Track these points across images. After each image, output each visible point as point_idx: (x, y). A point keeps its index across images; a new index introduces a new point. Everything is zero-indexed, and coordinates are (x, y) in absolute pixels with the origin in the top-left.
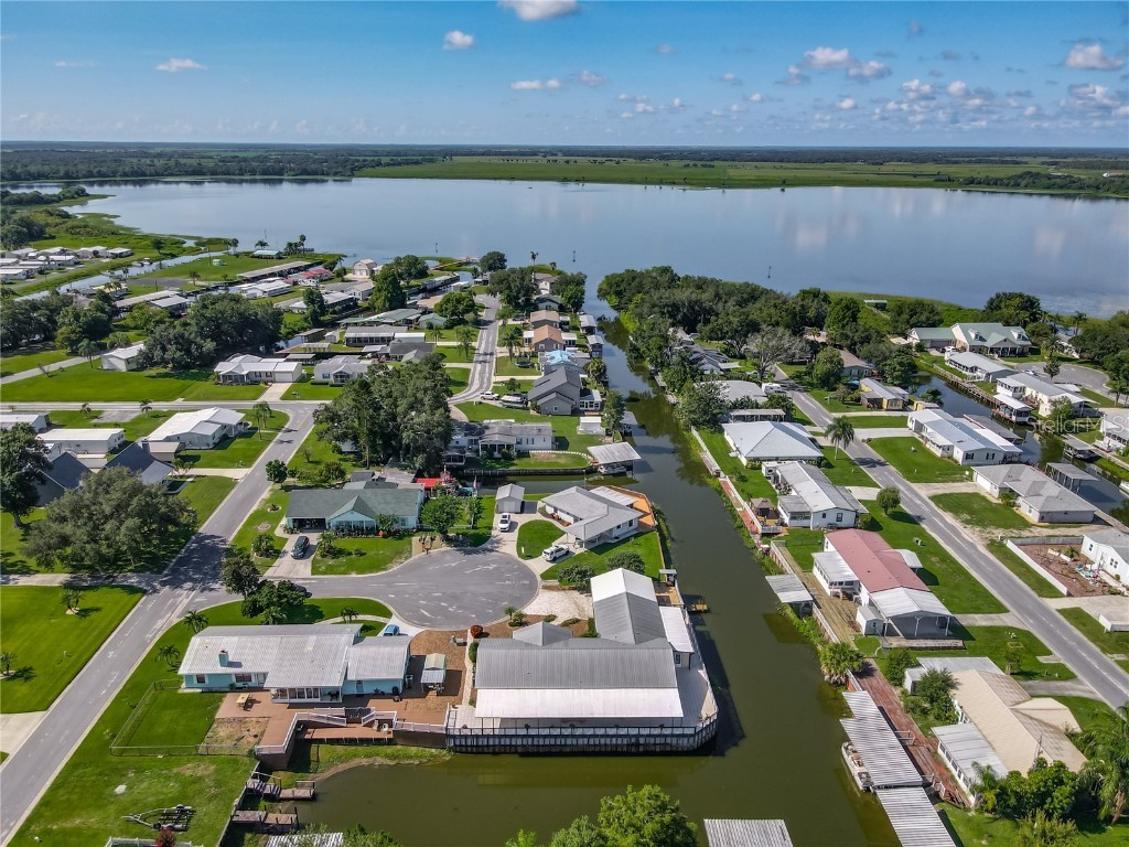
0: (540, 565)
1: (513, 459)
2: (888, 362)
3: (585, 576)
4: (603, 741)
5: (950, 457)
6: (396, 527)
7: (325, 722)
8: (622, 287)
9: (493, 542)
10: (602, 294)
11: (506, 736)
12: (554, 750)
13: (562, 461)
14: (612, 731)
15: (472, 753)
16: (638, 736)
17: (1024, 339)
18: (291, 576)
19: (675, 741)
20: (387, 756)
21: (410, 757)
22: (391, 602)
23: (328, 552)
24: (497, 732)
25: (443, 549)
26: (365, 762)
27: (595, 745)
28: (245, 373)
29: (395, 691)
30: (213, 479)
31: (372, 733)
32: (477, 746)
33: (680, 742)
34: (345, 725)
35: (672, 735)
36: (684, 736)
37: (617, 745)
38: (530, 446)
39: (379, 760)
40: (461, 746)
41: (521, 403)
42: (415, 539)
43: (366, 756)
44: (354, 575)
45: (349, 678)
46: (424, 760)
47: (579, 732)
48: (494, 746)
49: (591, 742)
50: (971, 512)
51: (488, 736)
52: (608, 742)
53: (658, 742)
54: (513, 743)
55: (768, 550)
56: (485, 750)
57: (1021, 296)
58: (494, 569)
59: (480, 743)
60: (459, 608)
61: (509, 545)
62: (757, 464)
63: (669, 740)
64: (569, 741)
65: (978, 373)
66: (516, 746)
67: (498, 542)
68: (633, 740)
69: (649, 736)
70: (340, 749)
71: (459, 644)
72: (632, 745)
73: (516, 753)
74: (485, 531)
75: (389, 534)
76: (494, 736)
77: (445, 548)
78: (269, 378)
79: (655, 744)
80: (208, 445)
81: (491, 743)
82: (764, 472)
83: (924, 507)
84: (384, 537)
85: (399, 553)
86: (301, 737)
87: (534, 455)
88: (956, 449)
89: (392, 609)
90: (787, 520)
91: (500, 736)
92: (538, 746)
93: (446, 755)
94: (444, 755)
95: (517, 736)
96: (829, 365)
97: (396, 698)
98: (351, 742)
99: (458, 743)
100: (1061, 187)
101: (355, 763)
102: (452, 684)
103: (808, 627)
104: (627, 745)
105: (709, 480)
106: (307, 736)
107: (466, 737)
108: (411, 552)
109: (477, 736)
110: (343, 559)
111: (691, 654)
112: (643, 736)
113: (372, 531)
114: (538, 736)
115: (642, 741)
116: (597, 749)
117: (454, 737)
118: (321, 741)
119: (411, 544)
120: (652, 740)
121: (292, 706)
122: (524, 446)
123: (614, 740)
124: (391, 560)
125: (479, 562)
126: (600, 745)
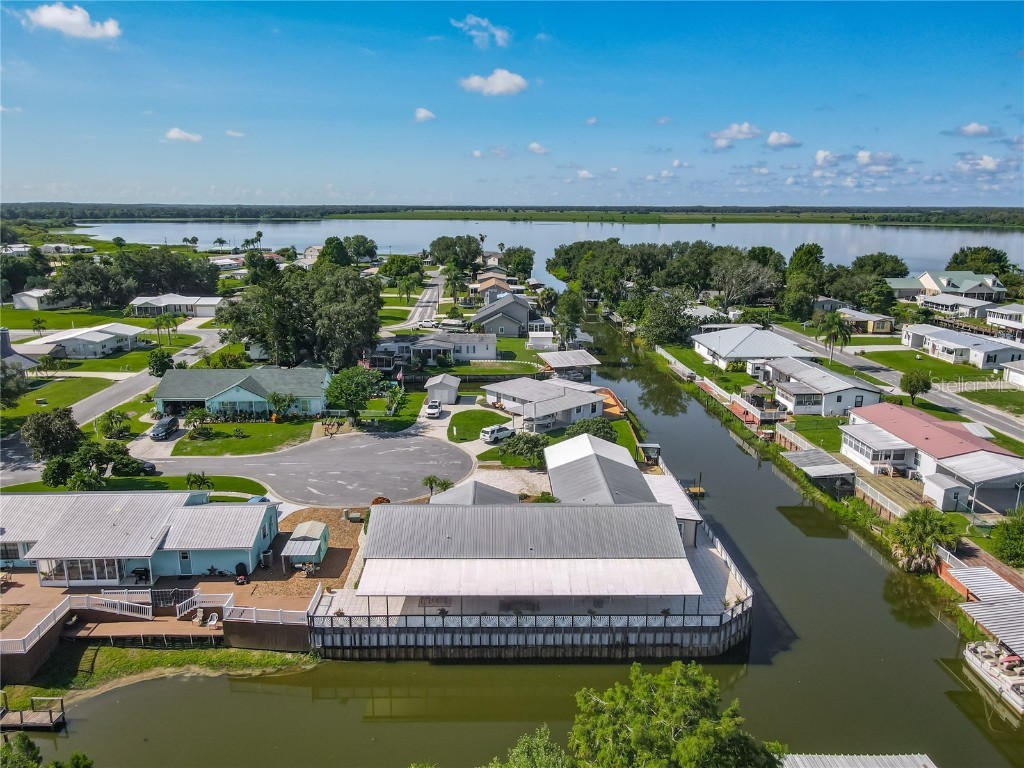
0: (476, 447)
1: (450, 366)
2: (866, 292)
3: (536, 446)
4: (568, 639)
5: (966, 363)
6: (293, 410)
7: (117, 612)
8: (571, 255)
9: (418, 428)
10: (551, 266)
11: (408, 630)
12: (488, 654)
13: (508, 368)
14: (583, 622)
15: (352, 659)
16: (626, 630)
17: (998, 285)
18: (143, 456)
19: (687, 638)
20: (211, 664)
21: (248, 666)
22: (268, 480)
23: (200, 434)
24: (393, 623)
25: (352, 434)
26: (169, 672)
27: (555, 647)
28: (163, 305)
29: (241, 569)
30: (86, 379)
31: (192, 629)
32: (361, 648)
33: (696, 641)
34: (150, 617)
35: (684, 629)
36: (701, 629)
37: (591, 647)
38: (471, 355)
39: (195, 670)
40: (334, 647)
41: (464, 326)
42: (317, 425)
43: (174, 664)
44: (228, 456)
45: (167, 546)
46: (269, 670)
47: (528, 622)
48: (389, 647)
49: (550, 640)
50: (1015, 404)
51: (379, 631)
52: (577, 641)
53: (659, 640)
54: (421, 642)
55: (773, 436)
56: (375, 654)
57: (987, 249)
58: (416, 451)
59: (366, 643)
60: (360, 486)
61: (439, 431)
62: (740, 365)
63: (677, 638)
64: (513, 640)
65: (961, 310)
66: (425, 647)
67: (423, 428)
68: (619, 638)
69: (645, 629)
70: (133, 653)
71: (353, 520)
72: (617, 646)
73: (426, 659)
74: (409, 418)
75: (283, 419)
76: (389, 630)
77: (355, 432)
78: (190, 312)
79: (655, 646)
80: (95, 354)
81: (384, 642)
82: (749, 371)
83: (955, 401)
84: (278, 421)
85: (294, 437)
86: (70, 634)
87: (475, 363)
88: (973, 352)
89: (267, 487)
90: (790, 406)
91: (399, 631)
92: (462, 647)
93: (308, 663)
94: (305, 663)
95: (426, 630)
96: (802, 293)
97: (240, 579)
98: (154, 642)
99: (329, 642)
100: (969, 222)
101: (153, 673)
102: (332, 564)
103: (851, 507)
104: (609, 646)
105: (681, 385)
106: (83, 633)
107: (342, 631)
108: (310, 435)
109: (361, 630)
110: (218, 441)
111: (698, 523)
112: (634, 630)
113: (264, 415)
114: (462, 630)
115: (633, 639)
116: (559, 654)
117: (323, 631)
118: (103, 641)
119: (312, 428)
120: (650, 638)
121: (72, 590)
122: (464, 355)
123: (587, 637)
124: (281, 442)
125: (398, 445)
126: (563, 646)
